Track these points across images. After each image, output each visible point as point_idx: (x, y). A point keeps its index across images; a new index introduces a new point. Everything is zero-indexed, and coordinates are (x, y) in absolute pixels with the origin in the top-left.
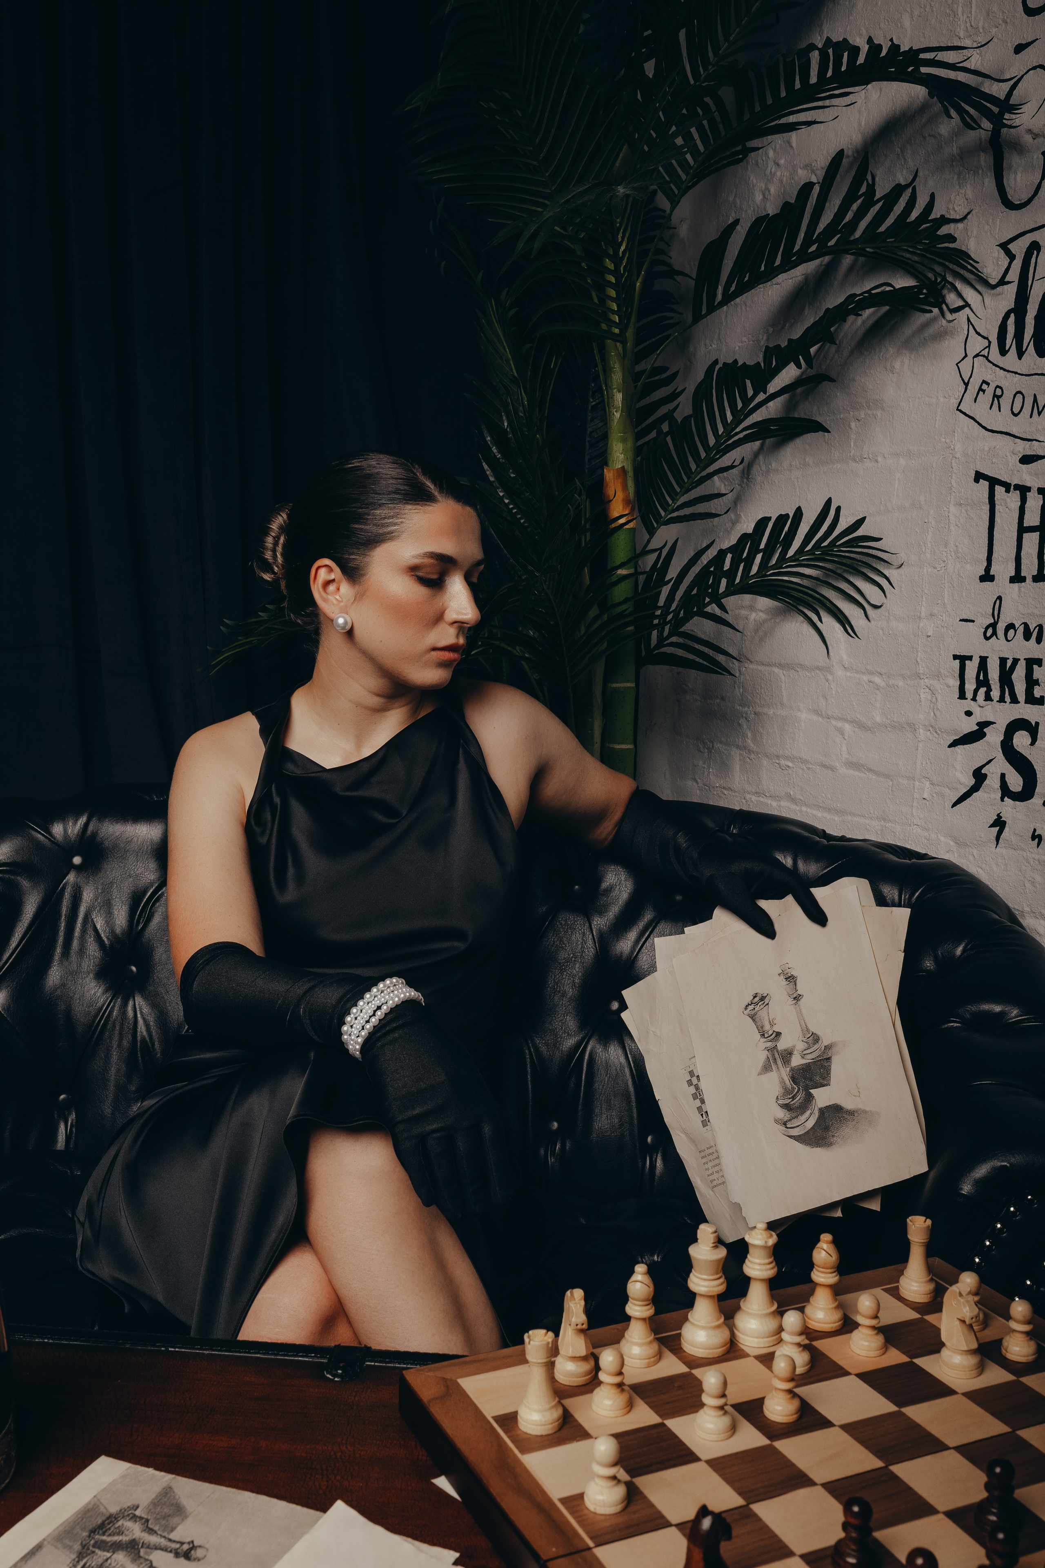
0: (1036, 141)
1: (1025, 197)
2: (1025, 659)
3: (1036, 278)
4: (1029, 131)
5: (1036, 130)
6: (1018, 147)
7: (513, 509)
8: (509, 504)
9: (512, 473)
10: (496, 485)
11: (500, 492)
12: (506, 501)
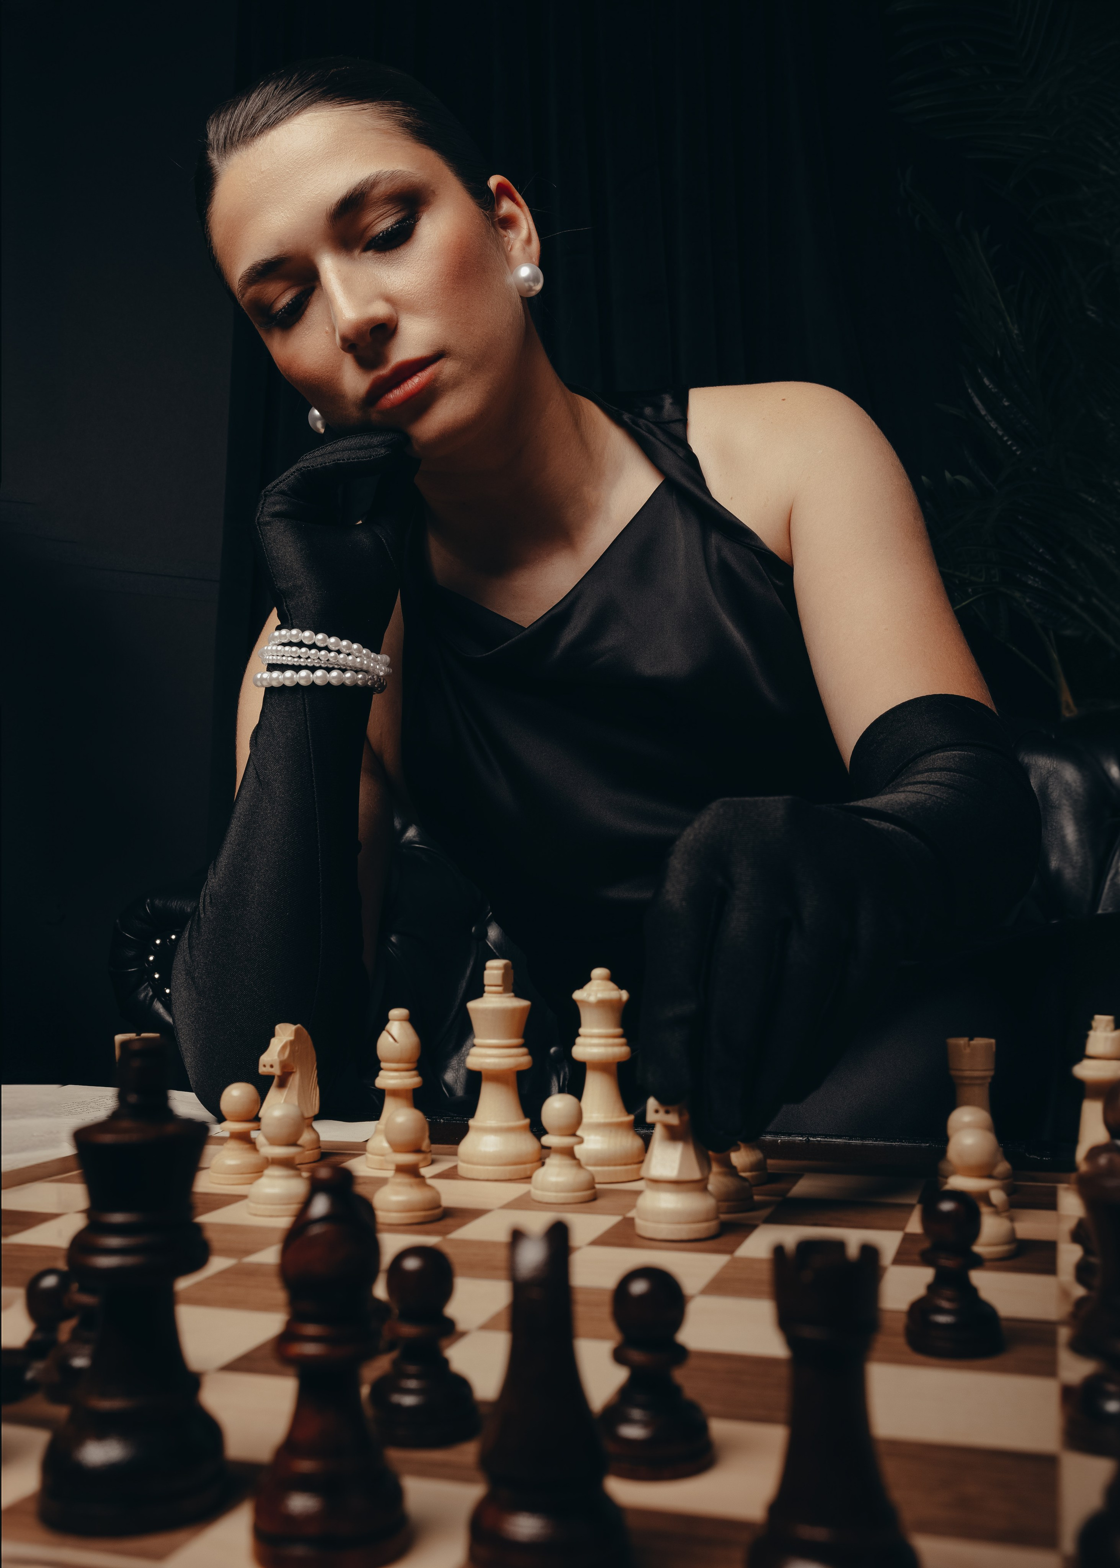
7: (1007, 441)
8: (1003, 436)
9: (1005, 401)
10: (988, 418)
11: (993, 425)
12: (1000, 433)
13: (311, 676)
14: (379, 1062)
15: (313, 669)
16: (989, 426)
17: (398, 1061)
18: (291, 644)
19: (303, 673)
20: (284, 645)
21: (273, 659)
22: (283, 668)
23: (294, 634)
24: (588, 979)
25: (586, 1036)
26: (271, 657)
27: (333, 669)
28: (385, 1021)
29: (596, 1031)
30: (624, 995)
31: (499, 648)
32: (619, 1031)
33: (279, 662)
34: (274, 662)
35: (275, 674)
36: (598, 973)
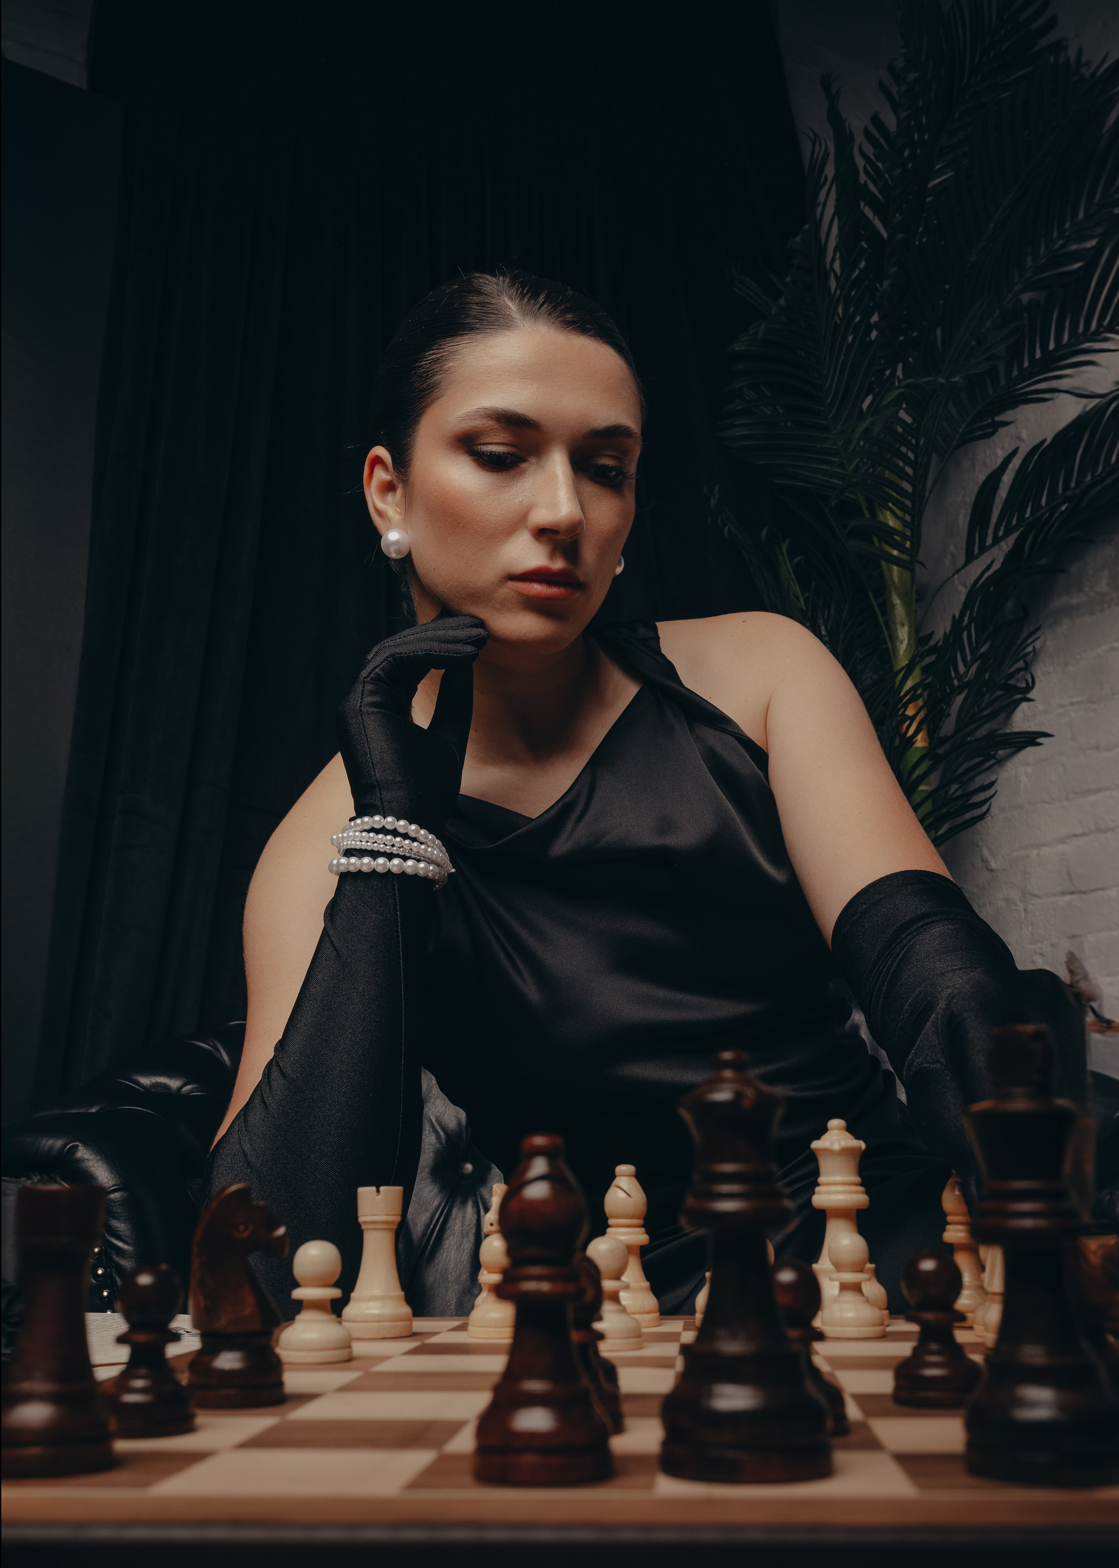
13: (388, 863)
14: (606, 1219)
15: (390, 856)
17: (632, 1217)
18: (377, 831)
19: (381, 860)
20: (369, 831)
21: (356, 845)
22: (360, 853)
23: (378, 820)
24: (825, 1130)
25: (827, 1184)
26: (353, 842)
27: (410, 858)
28: (612, 1177)
29: (839, 1178)
30: (862, 1145)
31: (509, 837)
32: (858, 1179)
33: (357, 847)
34: (352, 847)
35: (353, 860)
36: (835, 1124)
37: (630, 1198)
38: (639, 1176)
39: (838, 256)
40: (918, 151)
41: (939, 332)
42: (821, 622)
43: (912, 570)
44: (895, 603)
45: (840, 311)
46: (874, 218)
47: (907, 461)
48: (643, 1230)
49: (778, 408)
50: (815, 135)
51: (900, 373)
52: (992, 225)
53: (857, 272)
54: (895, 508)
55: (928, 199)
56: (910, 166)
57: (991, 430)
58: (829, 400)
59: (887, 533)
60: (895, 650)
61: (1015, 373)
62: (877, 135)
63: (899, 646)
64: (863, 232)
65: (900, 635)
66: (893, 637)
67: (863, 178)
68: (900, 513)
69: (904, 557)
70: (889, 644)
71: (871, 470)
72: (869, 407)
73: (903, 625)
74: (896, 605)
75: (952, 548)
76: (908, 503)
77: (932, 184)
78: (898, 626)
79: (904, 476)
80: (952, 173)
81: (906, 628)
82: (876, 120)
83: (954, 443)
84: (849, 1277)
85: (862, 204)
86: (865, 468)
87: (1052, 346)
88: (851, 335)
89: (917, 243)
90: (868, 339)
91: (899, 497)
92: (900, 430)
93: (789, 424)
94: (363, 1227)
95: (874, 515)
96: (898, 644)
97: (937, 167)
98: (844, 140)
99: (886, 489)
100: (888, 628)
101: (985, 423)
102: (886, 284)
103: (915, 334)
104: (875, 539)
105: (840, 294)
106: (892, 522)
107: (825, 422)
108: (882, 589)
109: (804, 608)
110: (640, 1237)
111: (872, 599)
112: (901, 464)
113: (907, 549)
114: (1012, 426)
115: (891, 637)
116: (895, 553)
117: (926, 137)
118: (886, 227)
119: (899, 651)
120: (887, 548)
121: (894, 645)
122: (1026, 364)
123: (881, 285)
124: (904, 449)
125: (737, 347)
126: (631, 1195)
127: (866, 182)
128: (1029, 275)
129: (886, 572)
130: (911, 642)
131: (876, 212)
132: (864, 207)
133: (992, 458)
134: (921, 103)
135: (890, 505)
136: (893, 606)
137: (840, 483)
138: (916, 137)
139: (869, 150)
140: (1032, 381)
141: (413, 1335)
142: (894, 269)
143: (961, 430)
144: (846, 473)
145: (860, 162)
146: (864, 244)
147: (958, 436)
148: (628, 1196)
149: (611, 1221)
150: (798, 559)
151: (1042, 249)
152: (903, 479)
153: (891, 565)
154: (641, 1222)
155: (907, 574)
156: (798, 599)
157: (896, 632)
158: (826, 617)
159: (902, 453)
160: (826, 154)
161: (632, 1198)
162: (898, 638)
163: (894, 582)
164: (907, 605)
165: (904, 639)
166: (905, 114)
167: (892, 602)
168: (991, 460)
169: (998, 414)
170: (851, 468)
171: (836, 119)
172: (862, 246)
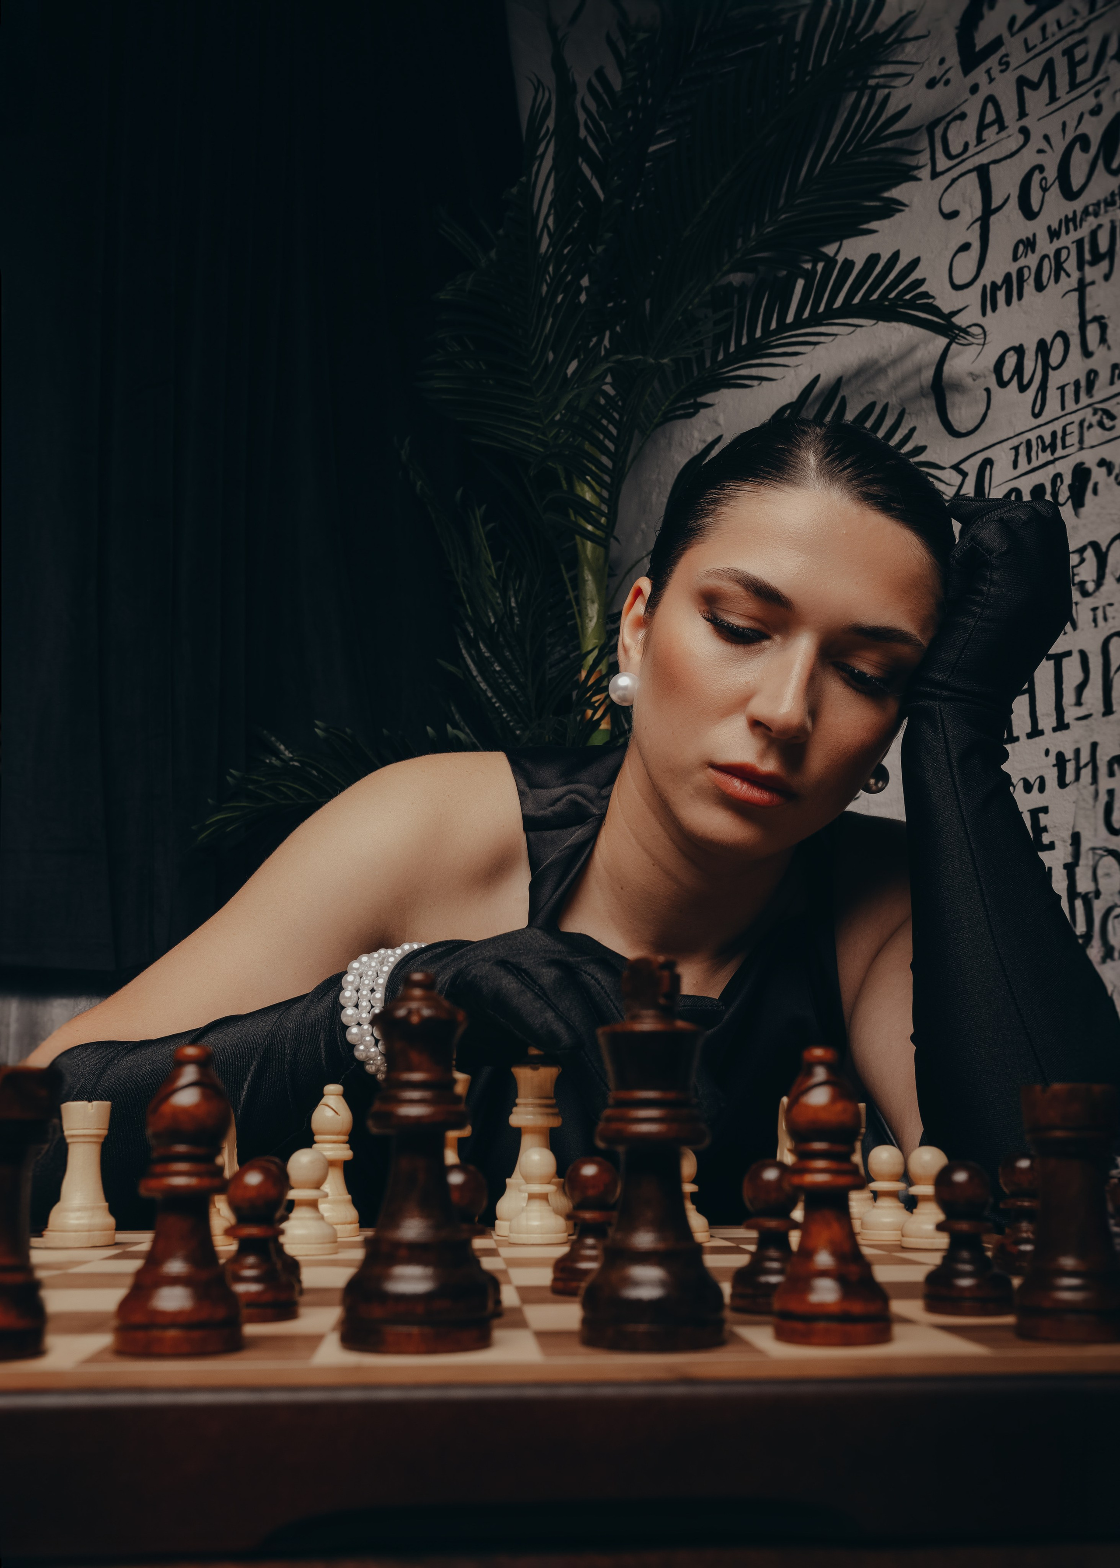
0: (977, 382)
1: (971, 427)
2: (1028, 811)
3: (993, 485)
4: (971, 374)
5: (977, 372)
6: (958, 387)
7: (496, 702)
8: (492, 698)
9: (497, 666)
10: (479, 679)
11: (483, 686)
12: (490, 694)
16: (479, 686)
17: (338, 1134)
28: (320, 1095)
37: (338, 1116)
38: (347, 1096)
39: (552, 211)
40: (641, 116)
41: (648, 302)
42: (511, 593)
43: (607, 548)
44: (586, 578)
45: (551, 269)
46: (592, 178)
47: (608, 434)
48: (347, 1146)
49: (481, 363)
50: (539, 81)
51: (606, 342)
52: (708, 202)
53: (571, 230)
54: (593, 483)
55: (647, 165)
56: (631, 128)
57: (692, 410)
58: (533, 362)
59: (584, 508)
60: (584, 627)
61: (720, 357)
62: (601, 90)
63: (588, 623)
64: (579, 190)
65: (590, 612)
66: (582, 613)
67: (583, 133)
68: (598, 488)
69: (598, 533)
70: (578, 620)
71: (571, 440)
72: (574, 373)
73: (593, 602)
74: (587, 581)
75: (643, 526)
76: (607, 479)
77: (652, 149)
78: (588, 603)
79: (605, 451)
80: (674, 141)
81: (596, 606)
82: (600, 74)
83: (656, 421)
84: (537, 1188)
85: (580, 160)
86: (566, 437)
87: (758, 334)
88: (561, 294)
89: (633, 208)
90: (577, 301)
91: (597, 471)
92: (602, 401)
93: (491, 382)
94: (69, 1140)
95: (571, 487)
96: (587, 621)
97: (659, 132)
98: (566, 89)
99: (585, 462)
100: (578, 604)
101: (687, 403)
102: (600, 249)
103: (624, 302)
104: (571, 512)
105: (553, 252)
106: (588, 496)
107: (528, 385)
108: (574, 562)
109: (495, 577)
110: (344, 1153)
111: (564, 572)
112: (601, 437)
113: (602, 525)
114: (710, 409)
115: (580, 612)
116: (590, 528)
117: (650, 101)
118: (603, 188)
119: (587, 628)
120: (582, 522)
121: (583, 622)
122: (732, 349)
123: (595, 248)
124: (605, 422)
125: (442, 296)
126: (339, 1113)
127: (585, 138)
128: (739, 256)
129: (580, 546)
130: (601, 620)
131: (594, 172)
132: (582, 162)
133: (689, 439)
134: (647, 65)
135: (588, 478)
136: (584, 581)
137: (542, 450)
138: (640, 100)
139: (592, 105)
140: (736, 366)
141: (117, 1244)
142: (609, 235)
143: (663, 408)
144: (546, 439)
145: (582, 116)
146: (580, 204)
147: (660, 413)
148: (336, 1114)
149: (317, 1138)
150: (491, 525)
151: (753, 233)
152: (604, 454)
153: (585, 541)
154: (346, 1138)
155: (601, 550)
156: (489, 567)
157: (586, 608)
158: (517, 587)
159: (603, 425)
160: (549, 102)
161: (339, 1115)
162: (587, 615)
163: (587, 556)
164: (598, 582)
165: (593, 617)
166: (632, 74)
167: (583, 577)
168: (688, 441)
169: (701, 395)
170: (552, 435)
171: (559, 66)
172: (578, 205)
